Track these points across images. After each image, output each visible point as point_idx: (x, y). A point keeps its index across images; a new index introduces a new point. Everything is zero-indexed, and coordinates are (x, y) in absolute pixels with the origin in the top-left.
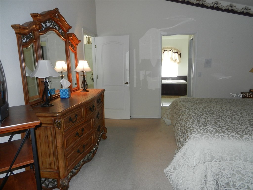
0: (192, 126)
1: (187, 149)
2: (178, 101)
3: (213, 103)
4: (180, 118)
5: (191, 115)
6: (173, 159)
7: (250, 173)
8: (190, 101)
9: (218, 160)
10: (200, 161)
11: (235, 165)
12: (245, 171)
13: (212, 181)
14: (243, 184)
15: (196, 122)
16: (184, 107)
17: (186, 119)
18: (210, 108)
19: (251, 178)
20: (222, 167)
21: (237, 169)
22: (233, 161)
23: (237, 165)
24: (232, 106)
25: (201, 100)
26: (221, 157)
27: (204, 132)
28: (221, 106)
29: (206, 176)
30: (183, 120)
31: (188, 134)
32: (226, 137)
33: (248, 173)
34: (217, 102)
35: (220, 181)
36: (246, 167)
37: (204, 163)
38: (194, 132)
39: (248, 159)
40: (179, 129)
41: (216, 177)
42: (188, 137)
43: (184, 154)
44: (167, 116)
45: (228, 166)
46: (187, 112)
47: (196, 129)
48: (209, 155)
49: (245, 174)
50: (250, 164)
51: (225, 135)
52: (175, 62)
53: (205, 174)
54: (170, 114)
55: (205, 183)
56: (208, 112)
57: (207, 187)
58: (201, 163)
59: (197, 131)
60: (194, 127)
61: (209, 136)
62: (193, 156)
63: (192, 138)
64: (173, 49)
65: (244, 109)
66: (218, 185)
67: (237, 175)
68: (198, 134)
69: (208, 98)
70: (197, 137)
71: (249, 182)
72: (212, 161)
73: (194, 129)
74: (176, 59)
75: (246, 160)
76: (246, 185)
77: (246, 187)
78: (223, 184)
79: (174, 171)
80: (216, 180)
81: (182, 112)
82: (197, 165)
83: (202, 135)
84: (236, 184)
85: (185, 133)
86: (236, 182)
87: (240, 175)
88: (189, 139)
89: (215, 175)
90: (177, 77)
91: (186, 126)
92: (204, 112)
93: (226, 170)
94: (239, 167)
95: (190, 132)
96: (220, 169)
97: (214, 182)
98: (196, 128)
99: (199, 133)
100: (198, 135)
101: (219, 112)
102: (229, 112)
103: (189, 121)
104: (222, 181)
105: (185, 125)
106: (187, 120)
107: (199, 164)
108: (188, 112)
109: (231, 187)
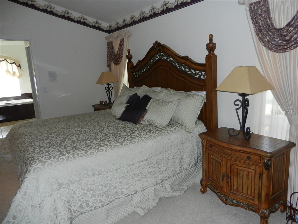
0: (32, 156)
1: (27, 186)
2: (17, 128)
3: (62, 122)
4: (19, 149)
5: (32, 142)
6: (10, 205)
7: (99, 186)
8: (33, 125)
9: (67, 186)
10: (45, 195)
11: (85, 183)
12: (94, 186)
13: (64, 211)
14: (95, 200)
15: (38, 149)
16: (24, 134)
17: (25, 149)
18: (57, 128)
19: (101, 190)
20: (72, 191)
21: (87, 187)
22: (83, 181)
23: (87, 183)
24: (80, 122)
25: (48, 121)
26: (69, 180)
27: (46, 159)
28: (70, 124)
29: (55, 208)
30: (22, 151)
31: (27, 167)
32: (71, 157)
33: (98, 186)
34: (66, 120)
35: (73, 207)
36: (95, 181)
37: (51, 194)
38: (34, 163)
39: (96, 173)
40: (18, 163)
41: (67, 205)
42: (27, 171)
43: (25, 194)
44: (6, 150)
45: (78, 187)
46: (27, 140)
47: (36, 158)
48: (55, 183)
49: (96, 189)
50: (98, 177)
51: (70, 156)
52: (14, 76)
53: (54, 207)
54: (9, 146)
55: (56, 217)
56: (54, 134)
57: (59, 221)
58: (48, 196)
59: (38, 160)
60: (34, 157)
61: (52, 162)
62: (37, 192)
63: (32, 170)
64: (7, 58)
65: (91, 123)
66: (71, 212)
67: (88, 193)
68: (39, 163)
69: (57, 118)
70: (38, 168)
71: (100, 195)
72: (60, 189)
73: (34, 158)
74: (15, 72)
75: (94, 175)
76: (98, 199)
77: (99, 201)
78: (76, 209)
79: (14, 221)
80: (68, 208)
81: (21, 141)
82: (43, 200)
83: (45, 163)
84: (89, 203)
85: (25, 166)
86: (88, 201)
87: (91, 192)
88: (28, 173)
89: (66, 202)
90: (21, 95)
91: (25, 158)
92: (49, 135)
93: (76, 193)
94: (89, 184)
95: (29, 164)
96: (70, 194)
97: (65, 212)
98: (36, 156)
99: (40, 161)
100: (40, 165)
101: (67, 132)
102: (76, 129)
103: (29, 150)
104: (74, 206)
105: (24, 156)
106: (27, 150)
107: (45, 198)
108: (29, 139)
109: (85, 208)
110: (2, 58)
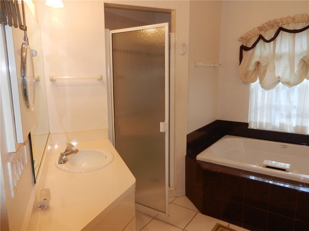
110: (302, 22)
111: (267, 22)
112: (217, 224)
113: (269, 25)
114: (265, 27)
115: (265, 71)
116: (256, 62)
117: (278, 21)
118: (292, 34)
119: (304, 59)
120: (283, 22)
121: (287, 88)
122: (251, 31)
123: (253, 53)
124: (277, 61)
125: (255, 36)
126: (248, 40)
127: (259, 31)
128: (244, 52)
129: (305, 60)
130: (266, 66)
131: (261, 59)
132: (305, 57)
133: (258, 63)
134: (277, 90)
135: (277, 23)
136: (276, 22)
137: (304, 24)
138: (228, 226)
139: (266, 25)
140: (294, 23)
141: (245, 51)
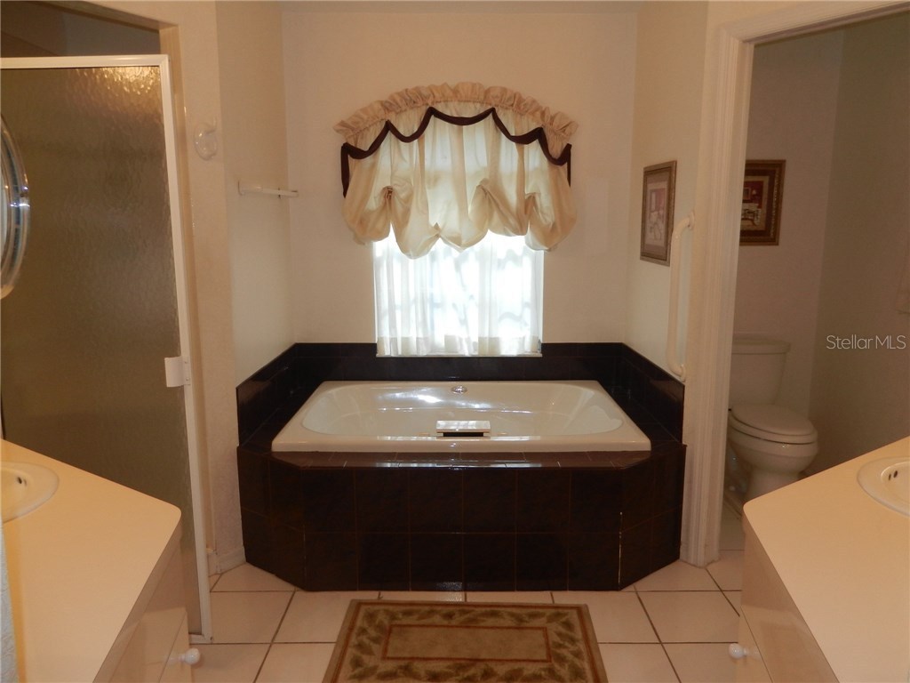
64: (502, 103)
110: (474, 102)
111: (400, 90)
112: (352, 601)
113: (406, 100)
114: (397, 104)
115: (407, 212)
116: (384, 189)
117: (425, 93)
118: (455, 126)
119: (485, 187)
120: (434, 97)
121: (455, 253)
122: (364, 110)
123: (374, 166)
124: (429, 188)
125: (375, 123)
126: (359, 132)
127: (382, 112)
128: (352, 161)
129: (488, 188)
130: (408, 200)
131: (395, 182)
132: (484, 181)
133: (390, 192)
134: (433, 258)
135: (424, 98)
136: (420, 94)
137: (478, 105)
138: (379, 598)
139: (398, 99)
140: (459, 101)
141: (354, 160)
